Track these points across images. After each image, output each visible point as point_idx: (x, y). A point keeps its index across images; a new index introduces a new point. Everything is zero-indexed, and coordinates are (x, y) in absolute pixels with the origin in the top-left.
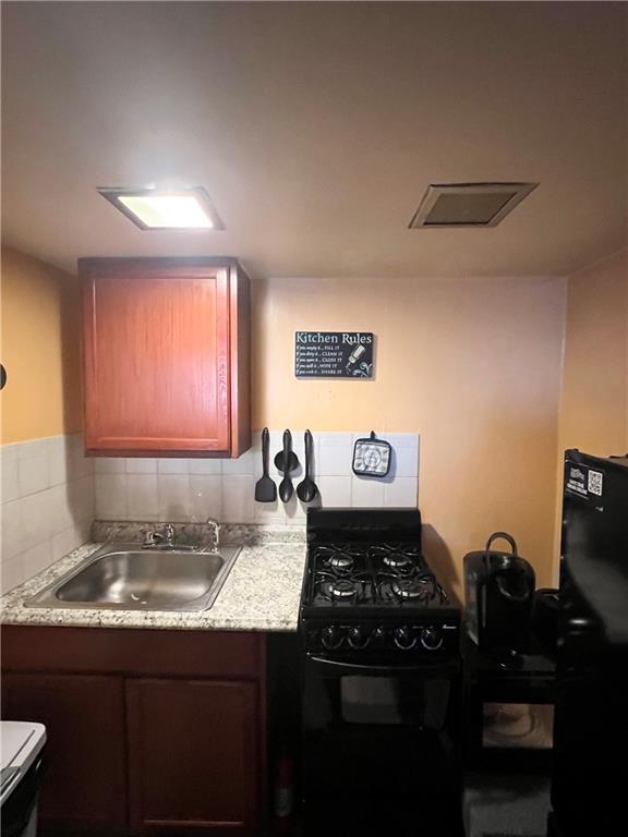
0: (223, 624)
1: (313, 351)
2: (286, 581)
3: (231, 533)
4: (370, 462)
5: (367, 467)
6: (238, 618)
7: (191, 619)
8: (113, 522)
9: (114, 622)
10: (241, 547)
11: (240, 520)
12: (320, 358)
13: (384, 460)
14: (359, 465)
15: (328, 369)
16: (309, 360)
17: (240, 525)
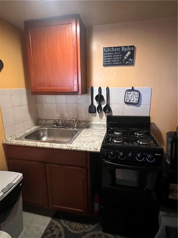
0: (75, 148)
1: (110, 55)
2: (98, 138)
3: (80, 124)
4: (131, 98)
5: (130, 100)
6: (80, 147)
7: (65, 146)
8: (43, 119)
9: (41, 146)
10: (84, 128)
11: (84, 120)
12: (113, 58)
13: (137, 98)
14: (127, 100)
15: (116, 62)
16: (108, 59)
17: (84, 121)
